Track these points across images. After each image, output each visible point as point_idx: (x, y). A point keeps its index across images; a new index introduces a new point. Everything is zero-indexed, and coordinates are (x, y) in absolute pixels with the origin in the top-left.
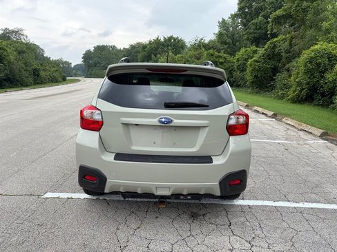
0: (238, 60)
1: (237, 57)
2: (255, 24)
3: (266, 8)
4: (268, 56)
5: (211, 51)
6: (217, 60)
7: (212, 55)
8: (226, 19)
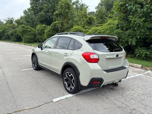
0: (38, 30)
1: (37, 29)
2: (41, 15)
3: (44, 9)
4: (53, 29)
5: (23, 25)
6: (27, 30)
7: (24, 27)
8: (27, 10)
